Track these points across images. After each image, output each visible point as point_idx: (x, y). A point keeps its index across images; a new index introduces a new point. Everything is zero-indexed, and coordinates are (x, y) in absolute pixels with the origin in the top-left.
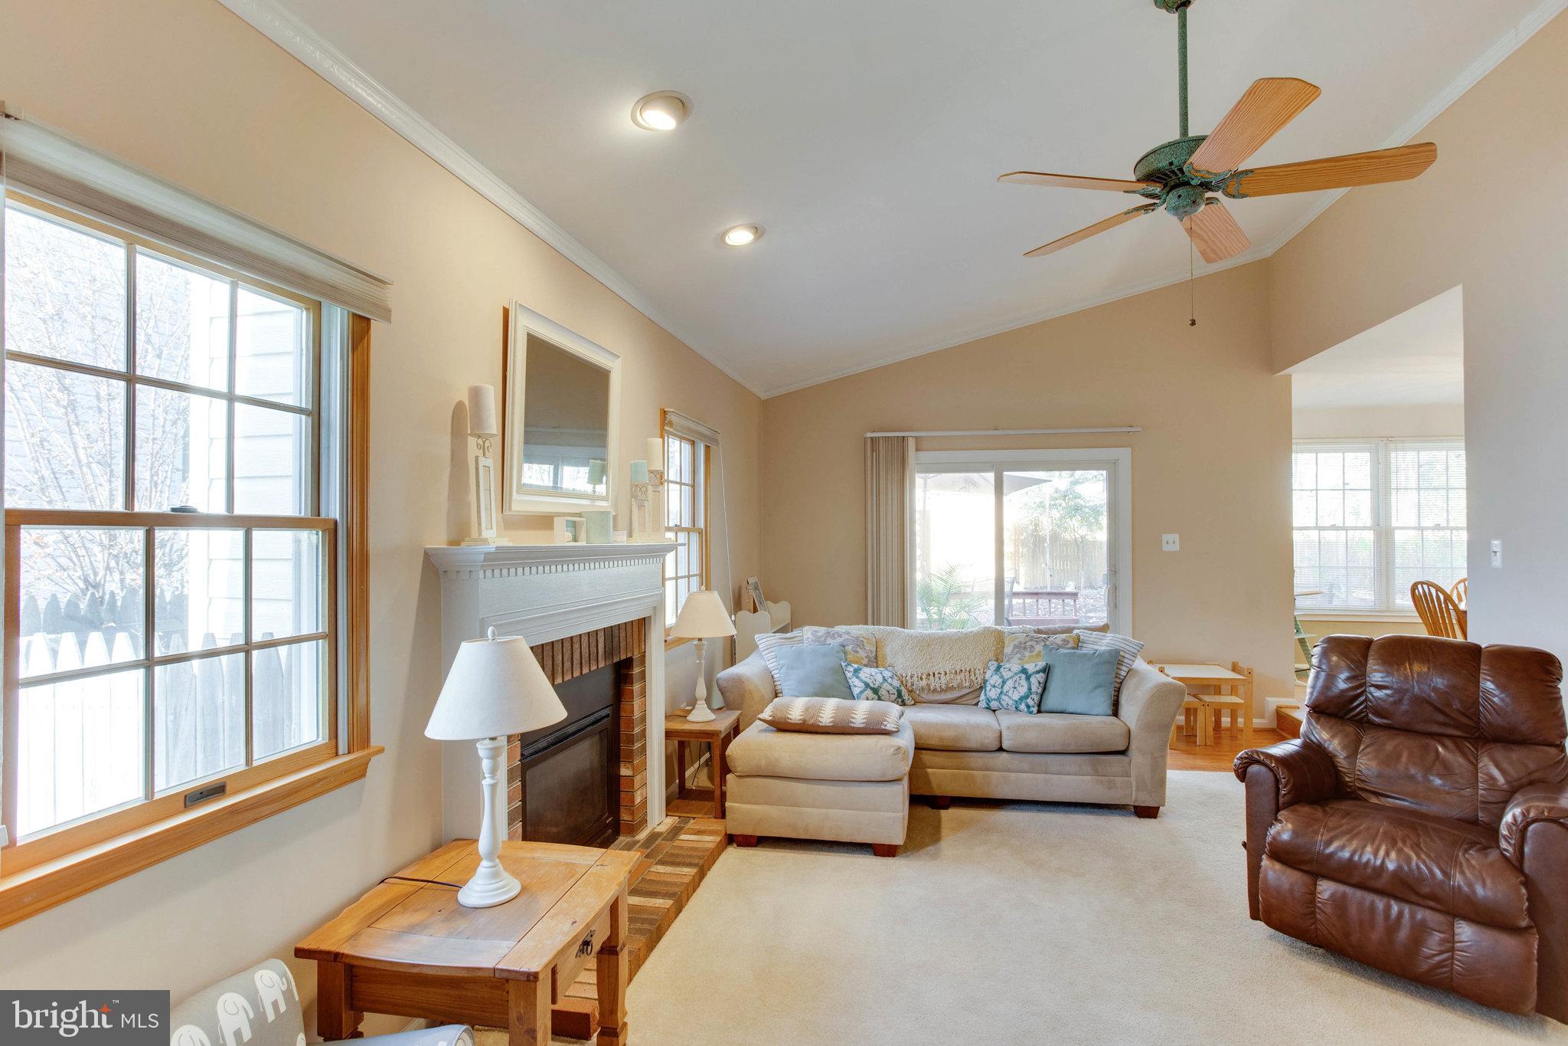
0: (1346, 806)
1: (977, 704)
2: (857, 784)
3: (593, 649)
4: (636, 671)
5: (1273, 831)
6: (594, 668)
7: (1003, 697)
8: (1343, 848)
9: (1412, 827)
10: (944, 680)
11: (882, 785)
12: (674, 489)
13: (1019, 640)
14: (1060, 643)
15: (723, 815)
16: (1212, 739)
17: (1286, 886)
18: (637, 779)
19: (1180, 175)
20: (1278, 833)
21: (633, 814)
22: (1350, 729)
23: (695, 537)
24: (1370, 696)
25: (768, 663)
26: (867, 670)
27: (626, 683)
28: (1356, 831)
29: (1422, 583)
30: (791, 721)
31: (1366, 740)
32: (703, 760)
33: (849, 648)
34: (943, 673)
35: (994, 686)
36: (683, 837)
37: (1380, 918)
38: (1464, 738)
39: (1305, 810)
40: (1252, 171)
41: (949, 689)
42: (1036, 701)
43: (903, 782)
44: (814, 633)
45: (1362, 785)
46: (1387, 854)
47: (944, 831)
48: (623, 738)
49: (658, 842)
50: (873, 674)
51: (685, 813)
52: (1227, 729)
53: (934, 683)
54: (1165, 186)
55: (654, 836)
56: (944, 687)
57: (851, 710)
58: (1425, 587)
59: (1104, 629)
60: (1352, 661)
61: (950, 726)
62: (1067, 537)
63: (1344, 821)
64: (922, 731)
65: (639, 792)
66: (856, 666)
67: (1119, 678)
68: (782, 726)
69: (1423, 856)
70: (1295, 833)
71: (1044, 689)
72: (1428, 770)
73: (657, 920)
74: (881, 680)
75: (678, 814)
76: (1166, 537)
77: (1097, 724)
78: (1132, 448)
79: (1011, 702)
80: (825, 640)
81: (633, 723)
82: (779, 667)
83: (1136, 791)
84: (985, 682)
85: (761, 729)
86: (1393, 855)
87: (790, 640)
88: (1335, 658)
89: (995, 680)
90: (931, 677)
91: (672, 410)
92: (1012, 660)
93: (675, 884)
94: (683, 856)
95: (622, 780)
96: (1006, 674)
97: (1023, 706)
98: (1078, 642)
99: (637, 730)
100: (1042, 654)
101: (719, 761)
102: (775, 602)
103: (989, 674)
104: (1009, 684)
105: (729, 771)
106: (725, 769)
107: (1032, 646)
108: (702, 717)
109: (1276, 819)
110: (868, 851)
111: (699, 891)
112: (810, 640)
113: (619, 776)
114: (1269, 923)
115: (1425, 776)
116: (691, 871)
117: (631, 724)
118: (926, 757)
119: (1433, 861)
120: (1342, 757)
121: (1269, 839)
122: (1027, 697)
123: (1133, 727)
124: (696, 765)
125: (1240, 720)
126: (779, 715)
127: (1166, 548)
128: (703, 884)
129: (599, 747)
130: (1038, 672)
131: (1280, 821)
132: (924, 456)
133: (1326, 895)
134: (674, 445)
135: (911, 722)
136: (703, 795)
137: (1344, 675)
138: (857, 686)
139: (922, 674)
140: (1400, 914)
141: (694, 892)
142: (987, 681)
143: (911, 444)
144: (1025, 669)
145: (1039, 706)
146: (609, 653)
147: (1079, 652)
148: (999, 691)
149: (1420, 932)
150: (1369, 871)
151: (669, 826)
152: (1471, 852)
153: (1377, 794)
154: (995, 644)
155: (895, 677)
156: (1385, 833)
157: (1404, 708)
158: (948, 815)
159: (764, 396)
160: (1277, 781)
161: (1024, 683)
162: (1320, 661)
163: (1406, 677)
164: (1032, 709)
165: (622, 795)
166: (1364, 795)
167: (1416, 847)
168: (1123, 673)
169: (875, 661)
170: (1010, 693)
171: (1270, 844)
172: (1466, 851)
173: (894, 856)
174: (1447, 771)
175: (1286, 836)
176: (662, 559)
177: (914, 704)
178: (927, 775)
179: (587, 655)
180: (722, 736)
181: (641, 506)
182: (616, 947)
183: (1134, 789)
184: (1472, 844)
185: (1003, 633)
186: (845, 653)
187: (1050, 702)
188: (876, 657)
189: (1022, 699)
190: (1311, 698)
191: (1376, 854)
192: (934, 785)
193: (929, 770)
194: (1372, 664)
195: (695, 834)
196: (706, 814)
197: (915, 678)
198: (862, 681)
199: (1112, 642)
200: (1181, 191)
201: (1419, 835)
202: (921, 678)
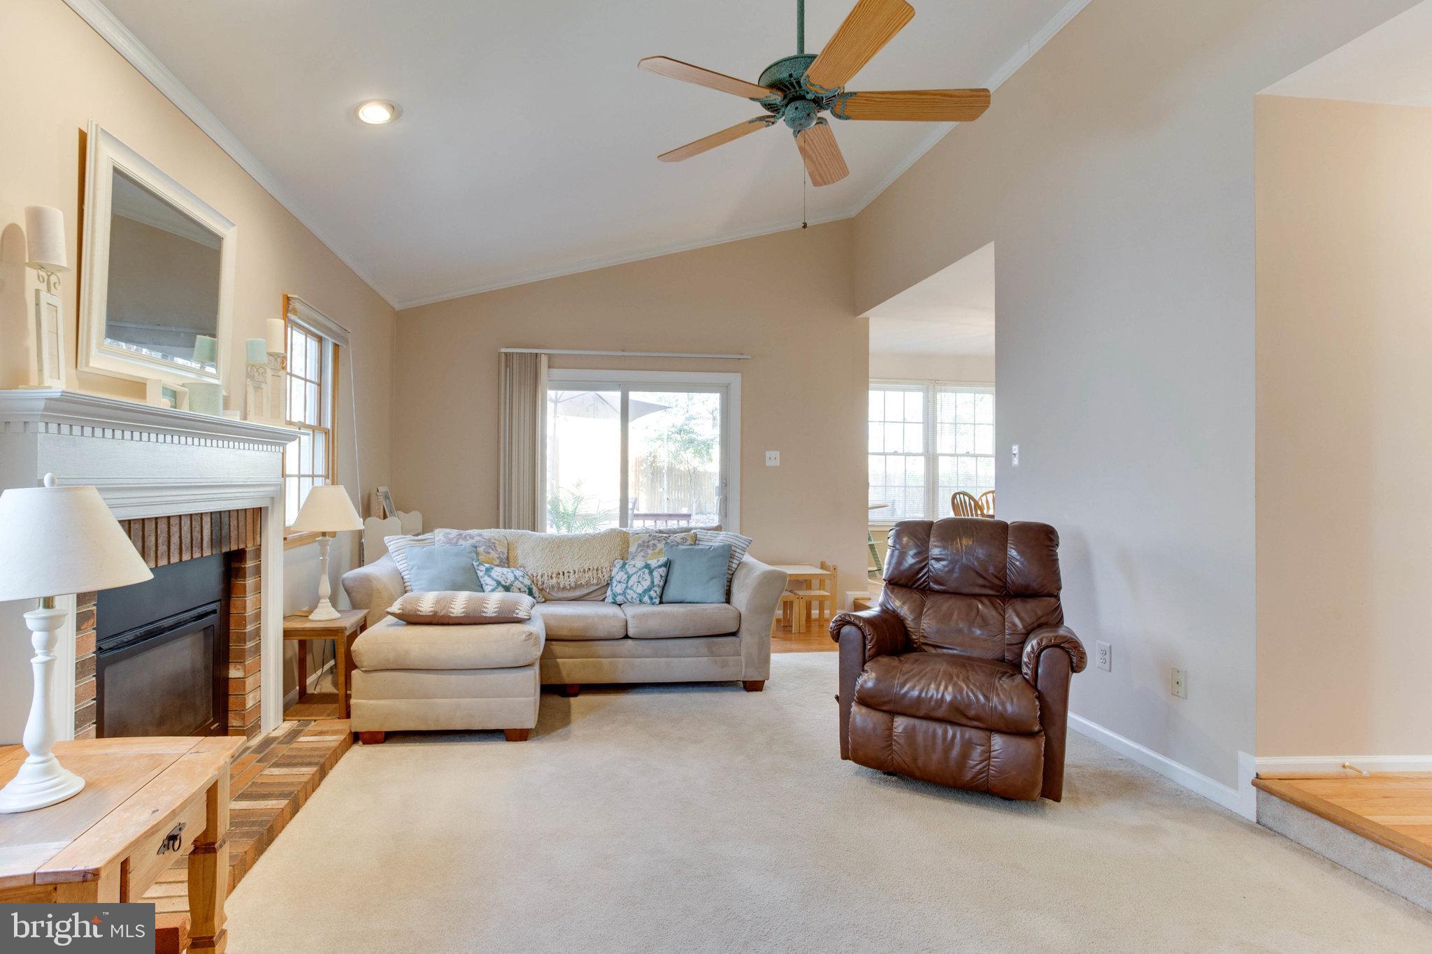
0: (914, 655)
1: (603, 600)
2: (489, 671)
3: (197, 535)
4: (250, 564)
5: (860, 681)
6: (197, 555)
7: (628, 591)
8: (913, 688)
9: (963, 666)
10: (573, 578)
11: (514, 670)
12: (298, 385)
13: (642, 539)
14: (680, 541)
15: (348, 716)
16: (804, 627)
17: (870, 726)
18: (250, 682)
19: (798, 89)
20: (865, 682)
21: (243, 718)
22: (917, 596)
23: (321, 439)
24: (931, 567)
25: (397, 564)
26: (499, 569)
27: (237, 577)
28: (923, 673)
29: (959, 493)
30: (421, 614)
31: (928, 604)
32: (327, 667)
33: (481, 550)
34: (572, 572)
35: (620, 582)
36: (302, 739)
37: (939, 741)
38: (997, 596)
39: (884, 660)
40: (855, 93)
41: (577, 586)
42: (658, 593)
43: (535, 668)
44: (446, 535)
45: (925, 641)
46: (946, 688)
47: (574, 716)
48: (233, 637)
49: (272, 746)
50: (505, 573)
51: (305, 716)
52: (816, 620)
53: (563, 581)
54: (785, 97)
55: (268, 742)
56: (573, 585)
57: (483, 601)
58: (962, 496)
59: (718, 528)
60: (918, 539)
61: (579, 617)
62: (682, 468)
63: (915, 665)
64: (552, 623)
65: (251, 695)
66: (487, 565)
67: (731, 570)
68: (411, 619)
69: (971, 686)
70: (878, 680)
71: (666, 582)
72: (971, 624)
73: (269, 821)
74: (513, 579)
75: (296, 718)
76: (769, 454)
77: (712, 610)
78: (742, 374)
79: (635, 596)
80: (456, 541)
81: (245, 621)
82: (410, 567)
83: (745, 667)
84: (611, 578)
85: (389, 623)
86: (950, 689)
87: (422, 542)
88: (905, 539)
89: (621, 576)
90: (561, 576)
91: (296, 296)
92: (636, 558)
93: (292, 784)
94: (302, 757)
95: (231, 683)
96: (631, 570)
97: (646, 599)
98: (696, 539)
99: (250, 628)
100: (663, 551)
101: (344, 659)
102: (406, 511)
103: (615, 570)
104: (634, 579)
105: (355, 667)
106: (351, 665)
107: (654, 545)
108: (325, 615)
109: (863, 670)
110: (500, 738)
111: (319, 790)
112: (441, 542)
113: (228, 679)
114: (856, 761)
115: (970, 629)
116: (313, 770)
117: (242, 621)
118: (557, 648)
119: (977, 688)
120: (910, 619)
121: (857, 688)
122: (649, 589)
123: (743, 610)
124: (319, 672)
125: (827, 612)
126: (409, 607)
127: (768, 463)
128: (324, 783)
129: (202, 644)
130: (660, 567)
131: (867, 671)
132: (557, 373)
133: (900, 730)
134: (298, 338)
135: (542, 615)
136: (325, 698)
137: (911, 553)
138: (488, 582)
139: (552, 573)
140: (954, 736)
141: (313, 792)
142: (613, 577)
143: (544, 361)
144: (648, 565)
145: (661, 597)
146: (216, 541)
147: (697, 547)
148: (624, 586)
149: (968, 746)
150: (933, 703)
151: (286, 730)
152: (1003, 679)
153: (935, 647)
154: (621, 544)
155: (527, 577)
156: (945, 672)
157: (955, 575)
158: (577, 702)
159: (398, 307)
160: (864, 637)
161: (647, 577)
162: (895, 541)
163: (957, 550)
164: (654, 600)
165: (231, 699)
166: (925, 648)
167: (967, 680)
168: (734, 566)
169: (506, 562)
170: (634, 588)
171: (858, 692)
172: (1000, 678)
173: (526, 740)
174: (985, 624)
175: (870, 684)
176: (281, 448)
177: (545, 602)
178: (557, 665)
179: (188, 540)
180: (348, 633)
181: (258, 388)
182: (214, 843)
183: (744, 666)
184: (1004, 674)
185: (628, 534)
186: (477, 554)
187: (671, 593)
188: (508, 558)
189: (645, 591)
190: (887, 572)
191: (937, 690)
192: (564, 673)
193: (559, 660)
194: (933, 541)
195: (316, 735)
196: (329, 715)
197: (546, 577)
198: (493, 579)
199: (725, 539)
200: (798, 104)
201: (968, 671)
202: (551, 577)
